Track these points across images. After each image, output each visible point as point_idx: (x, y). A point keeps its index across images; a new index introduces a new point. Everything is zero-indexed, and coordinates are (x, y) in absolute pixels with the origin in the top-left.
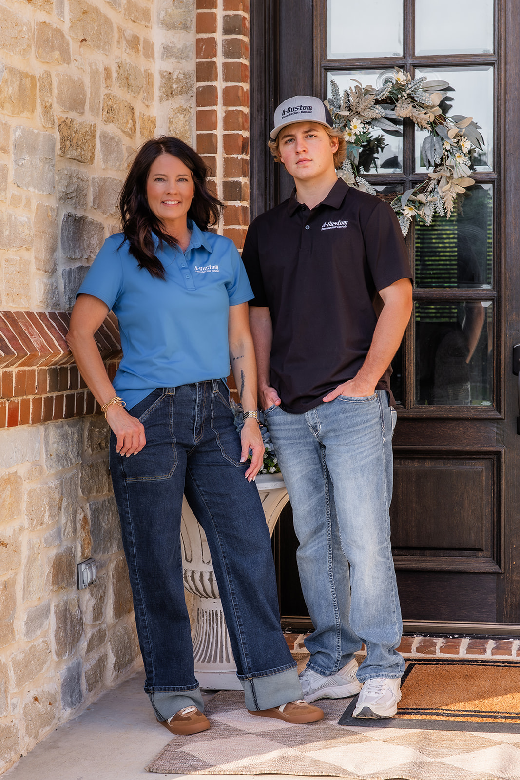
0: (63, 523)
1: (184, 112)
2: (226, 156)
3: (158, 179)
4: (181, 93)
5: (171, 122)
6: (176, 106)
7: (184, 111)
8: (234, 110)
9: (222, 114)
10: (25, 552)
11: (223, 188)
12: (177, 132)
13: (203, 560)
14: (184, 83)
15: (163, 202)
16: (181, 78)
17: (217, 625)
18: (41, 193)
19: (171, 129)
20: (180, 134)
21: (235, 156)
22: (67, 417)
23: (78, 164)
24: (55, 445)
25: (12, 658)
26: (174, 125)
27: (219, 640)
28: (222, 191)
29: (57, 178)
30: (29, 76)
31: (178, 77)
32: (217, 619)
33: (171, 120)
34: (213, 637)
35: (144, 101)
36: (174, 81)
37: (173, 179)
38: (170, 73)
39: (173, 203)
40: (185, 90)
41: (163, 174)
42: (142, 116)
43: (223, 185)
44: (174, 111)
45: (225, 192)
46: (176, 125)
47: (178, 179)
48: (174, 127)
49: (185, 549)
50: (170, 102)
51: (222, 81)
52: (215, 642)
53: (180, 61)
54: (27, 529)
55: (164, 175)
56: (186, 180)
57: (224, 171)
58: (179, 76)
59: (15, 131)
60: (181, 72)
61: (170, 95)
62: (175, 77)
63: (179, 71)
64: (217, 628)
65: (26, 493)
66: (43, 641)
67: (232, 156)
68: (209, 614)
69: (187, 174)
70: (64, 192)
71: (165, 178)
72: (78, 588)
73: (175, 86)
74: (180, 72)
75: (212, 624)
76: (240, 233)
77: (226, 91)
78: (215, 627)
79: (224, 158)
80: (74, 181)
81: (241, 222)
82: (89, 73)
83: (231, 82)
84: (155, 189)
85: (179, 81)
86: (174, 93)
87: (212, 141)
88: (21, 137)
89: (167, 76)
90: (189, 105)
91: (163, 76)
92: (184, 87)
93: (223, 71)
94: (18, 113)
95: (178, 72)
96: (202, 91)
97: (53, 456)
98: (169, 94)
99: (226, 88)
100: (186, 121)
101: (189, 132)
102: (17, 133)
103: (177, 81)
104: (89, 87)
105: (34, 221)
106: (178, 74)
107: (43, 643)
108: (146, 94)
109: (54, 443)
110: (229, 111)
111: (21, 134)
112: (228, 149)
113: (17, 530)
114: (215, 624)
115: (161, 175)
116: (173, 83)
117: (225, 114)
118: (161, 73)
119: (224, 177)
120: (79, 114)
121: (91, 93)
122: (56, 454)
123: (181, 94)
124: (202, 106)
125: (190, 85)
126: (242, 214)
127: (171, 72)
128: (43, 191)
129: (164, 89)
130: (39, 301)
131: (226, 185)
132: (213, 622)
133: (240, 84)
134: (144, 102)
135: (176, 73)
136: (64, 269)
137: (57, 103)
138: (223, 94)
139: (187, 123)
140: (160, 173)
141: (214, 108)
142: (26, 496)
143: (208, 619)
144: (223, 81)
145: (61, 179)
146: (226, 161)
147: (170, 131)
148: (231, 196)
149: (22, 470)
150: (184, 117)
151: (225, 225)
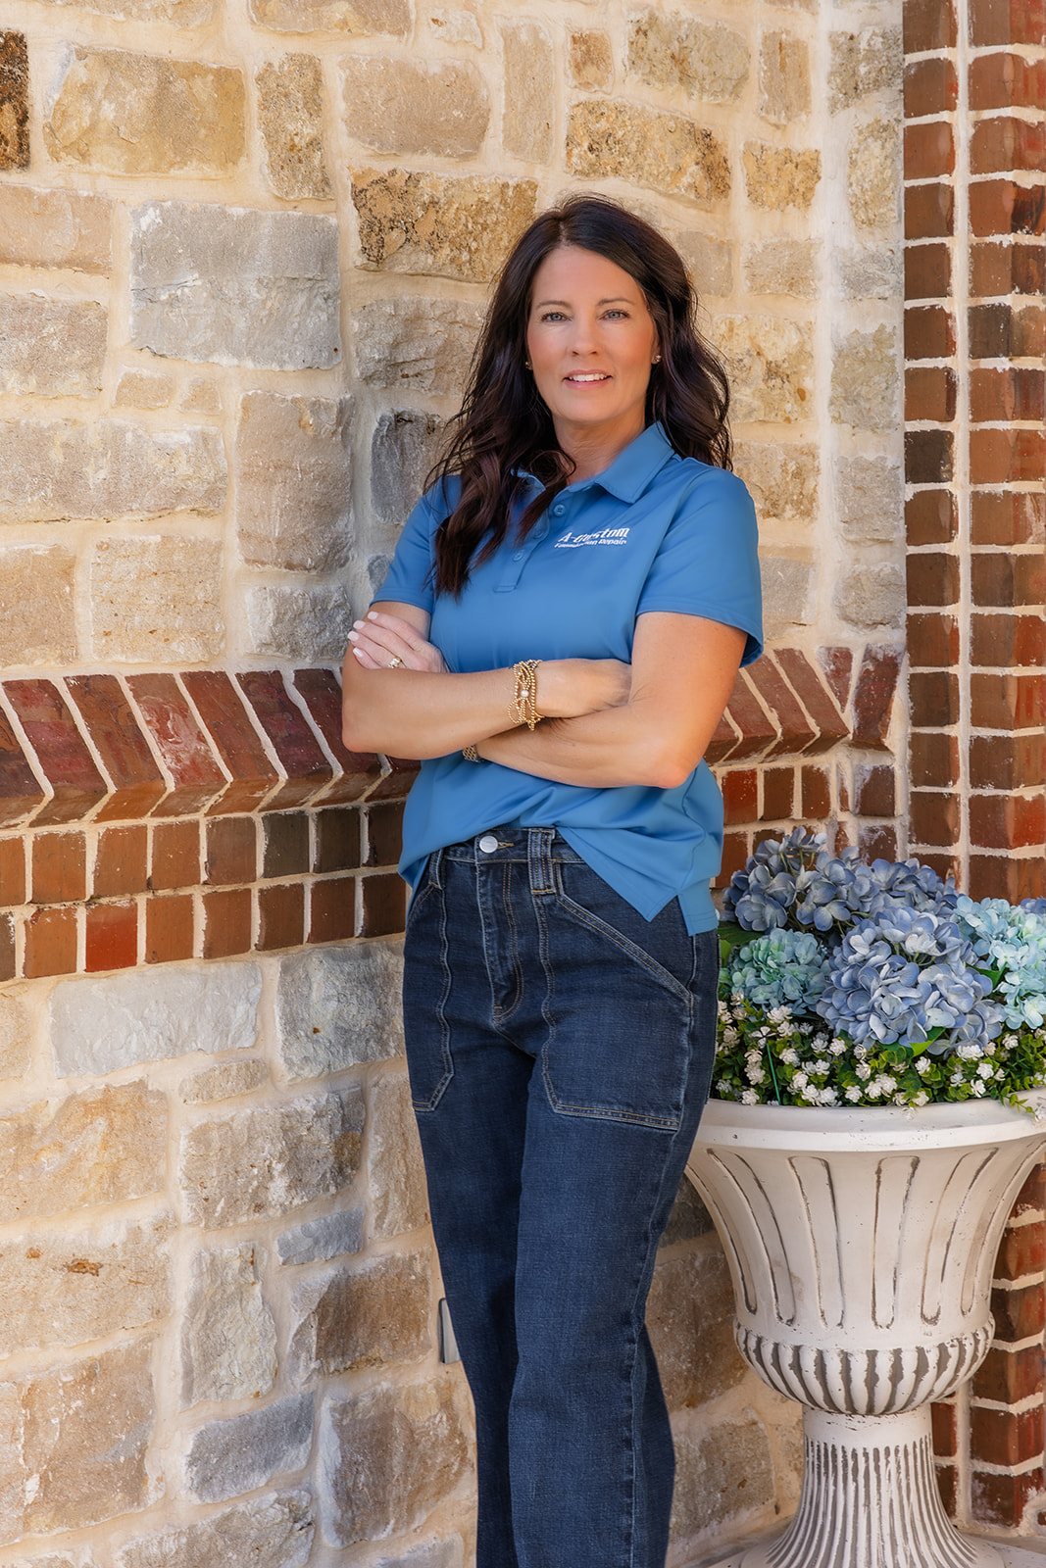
0: (373, 1198)
1: (884, 134)
2: (975, 240)
3: (551, 315)
4: (877, 84)
5: (853, 163)
6: (866, 120)
7: (885, 130)
8: (993, 120)
9: (967, 131)
10: (183, 1284)
11: (970, 324)
12: (866, 186)
13: (778, 1314)
14: (884, 58)
15: (568, 379)
16: (876, 48)
17: (835, 1484)
18: (275, 367)
19: (853, 179)
20: (871, 190)
21: (996, 239)
22: (371, 931)
23: (456, 286)
24: (333, 1005)
25: (127, 1553)
26: (859, 168)
27: (839, 1525)
28: (967, 333)
29: (356, 325)
30: (210, 70)
31: (869, 45)
32: (835, 1468)
33: (854, 156)
34: (825, 1514)
35: (763, 114)
36: (861, 57)
37: (584, 313)
38: (852, 38)
39: (590, 378)
40: (885, 76)
41: (559, 299)
42: (758, 153)
43: (969, 317)
44: (861, 132)
45: (975, 337)
46: (863, 168)
47: (602, 311)
48: (859, 173)
49: (743, 1279)
50: (852, 110)
51: (967, 44)
52: (828, 1529)
53: (877, 4)
54: (190, 1224)
55: (561, 303)
56: (626, 315)
57: (970, 281)
58: (872, 43)
59: (137, 215)
60: (877, 31)
61: (852, 92)
62: (863, 45)
63: (871, 29)
64: (835, 1492)
65: (185, 1132)
66: (278, 1501)
67: (989, 239)
68: (819, 1451)
69: (625, 297)
70: (379, 361)
71: (567, 312)
72: (442, 1359)
73: (863, 70)
74: (874, 34)
75: (823, 1479)
76: (1007, 440)
77: (978, 69)
78: (832, 1488)
79: (972, 247)
80: (432, 331)
81: (1009, 411)
82: (499, 53)
83: (987, 45)
84: (547, 341)
85: (871, 55)
86: (861, 87)
87: (938, 203)
88: (161, 230)
89: (845, 46)
90: (895, 116)
91: (836, 47)
92: (884, 71)
93: (970, 18)
94: (156, 168)
95: (871, 32)
96: (915, 75)
97: (322, 1034)
98: (851, 90)
99: (977, 61)
100: (886, 157)
101: (892, 185)
102: (145, 222)
103: (869, 54)
104: (499, 90)
105: (238, 442)
106: (871, 38)
107: (277, 1506)
108: (766, 96)
109: (328, 999)
110: (984, 122)
111: (159, 220)
112: (980, 223)
113: (147, 1229)
114: (831, 1481)
115: (554, 303)
116: (859, 62)
117: (973, 131)
118: (833, 39)
119: (972, 295)
120: (452, 160)
121: (510, 103)
122: (337, 1028)
123: (877, 90)
124: (915, 116)
125: (896, 64)
126: (1013, 390)
127: (856, 34)
128: (282, 363)
129: (838, 80)
130: (254, 643)
131: (976, 315)
132: (827, 1473)
133: (1008, 49)
134: (762, 118)
135: (866, 36)
136: (378, 558)
137: (351, 135)
138: (970, 77)
139: (889, 162)
140: (552, 298)
141: (944, 116)
142: (183, 1144)
143: (816, 1463)
144: (970, 44)
145: (371, 329)
146: (977, 254)
147: (851, 184)
148: (988, 344)
149: (172, 1076)
150: (883, 147)
151: (973, 421)
